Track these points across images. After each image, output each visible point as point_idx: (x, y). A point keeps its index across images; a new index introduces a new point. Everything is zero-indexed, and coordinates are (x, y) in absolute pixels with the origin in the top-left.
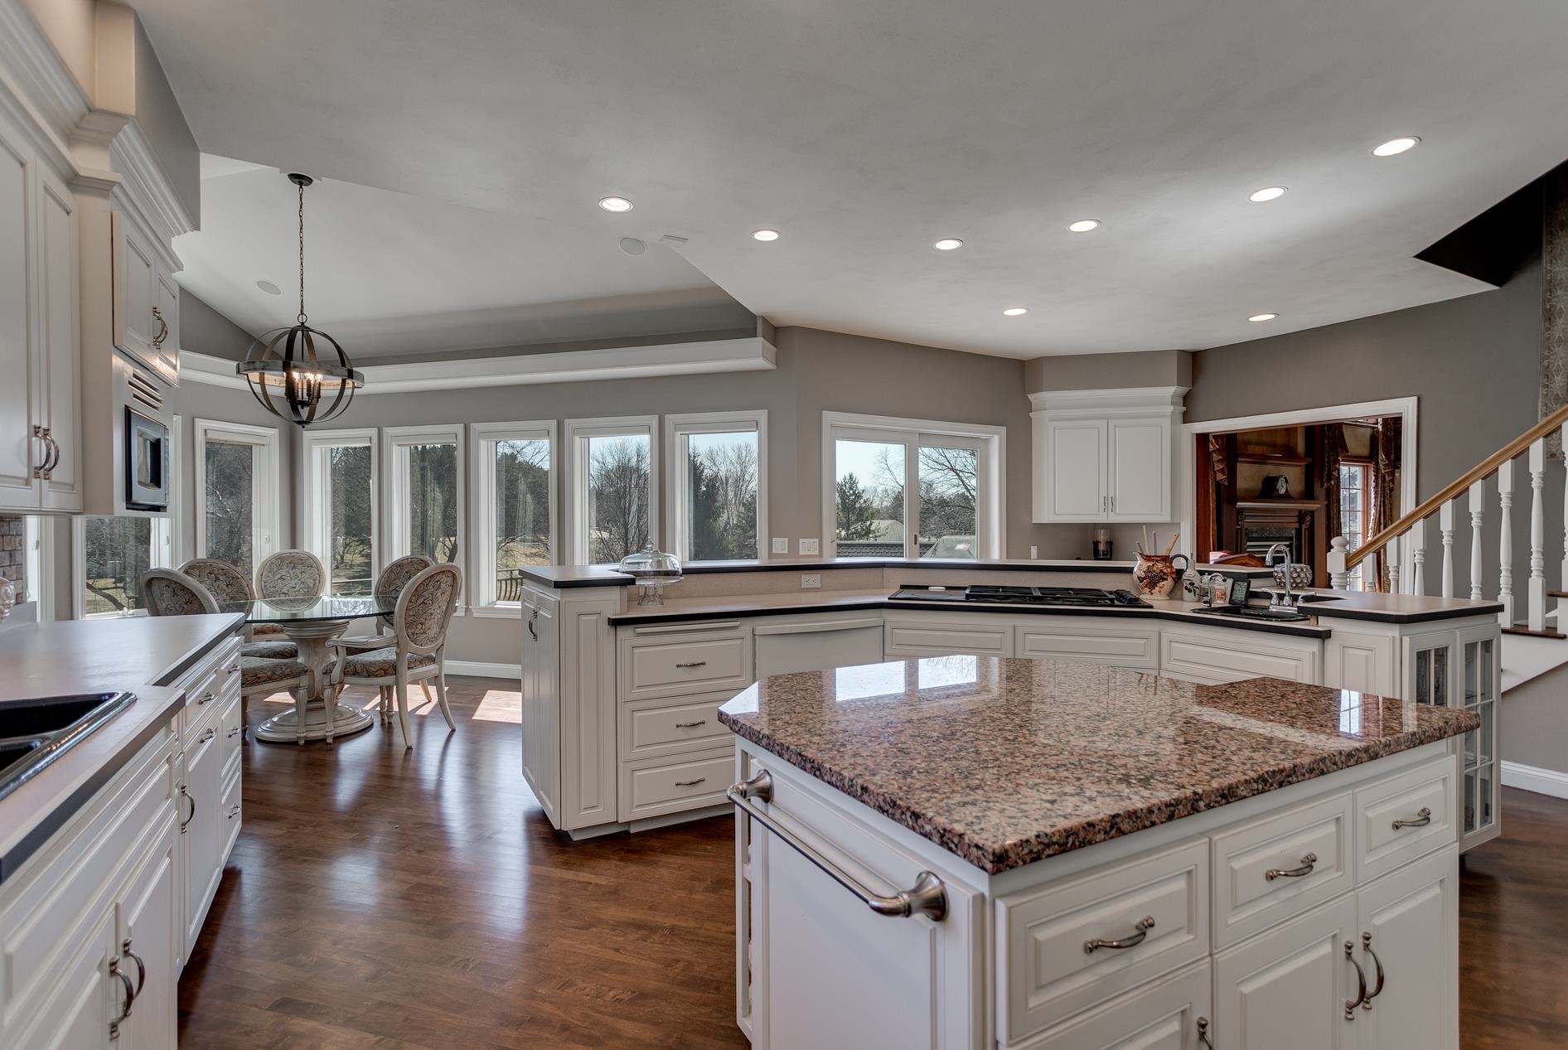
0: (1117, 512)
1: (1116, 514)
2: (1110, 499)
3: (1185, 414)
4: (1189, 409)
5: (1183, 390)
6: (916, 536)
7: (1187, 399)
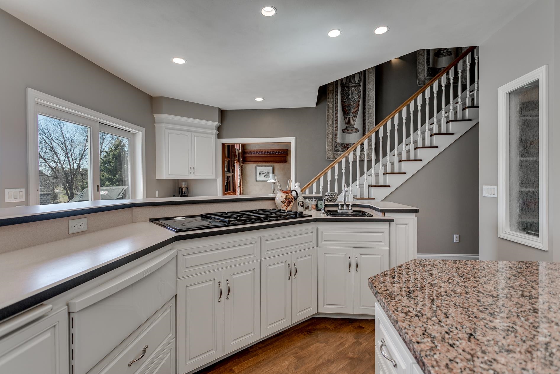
0: (196, 174)
1: (195, 175)
2: (193, 168)
3: (218, 135)
4: (220, 132)
5: (219, 124)
6: (98, 186)
7: (219, 128)
